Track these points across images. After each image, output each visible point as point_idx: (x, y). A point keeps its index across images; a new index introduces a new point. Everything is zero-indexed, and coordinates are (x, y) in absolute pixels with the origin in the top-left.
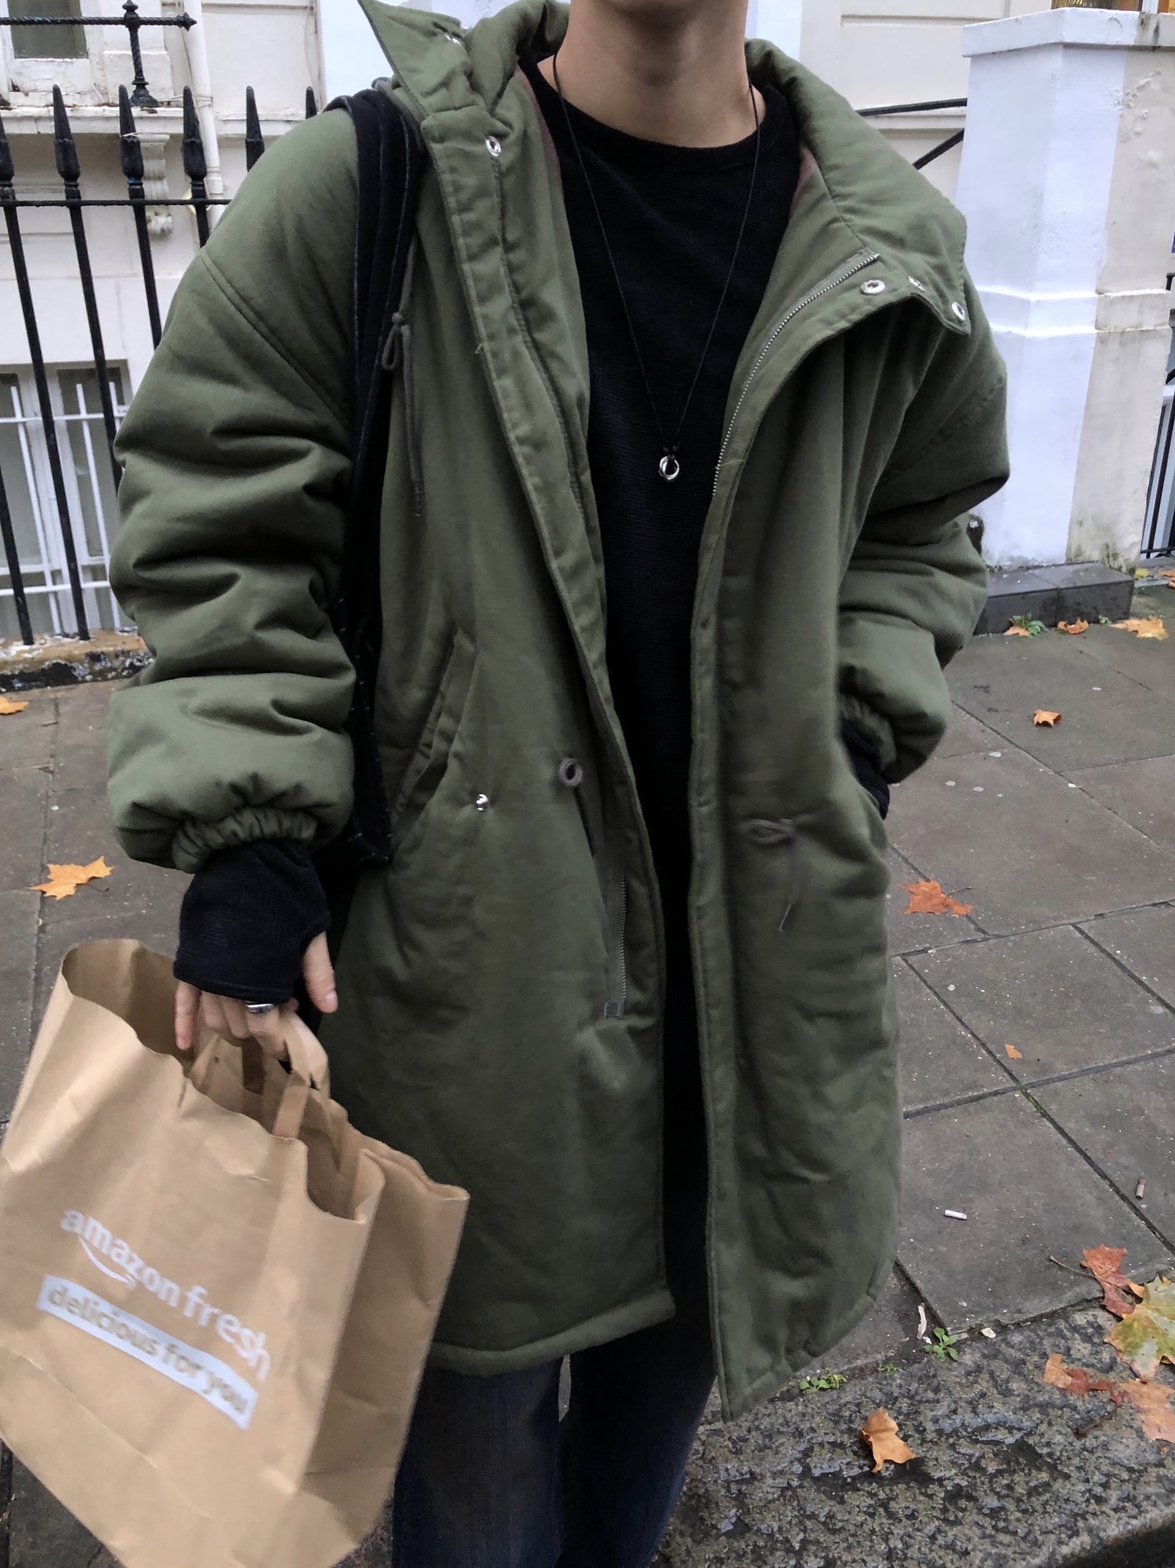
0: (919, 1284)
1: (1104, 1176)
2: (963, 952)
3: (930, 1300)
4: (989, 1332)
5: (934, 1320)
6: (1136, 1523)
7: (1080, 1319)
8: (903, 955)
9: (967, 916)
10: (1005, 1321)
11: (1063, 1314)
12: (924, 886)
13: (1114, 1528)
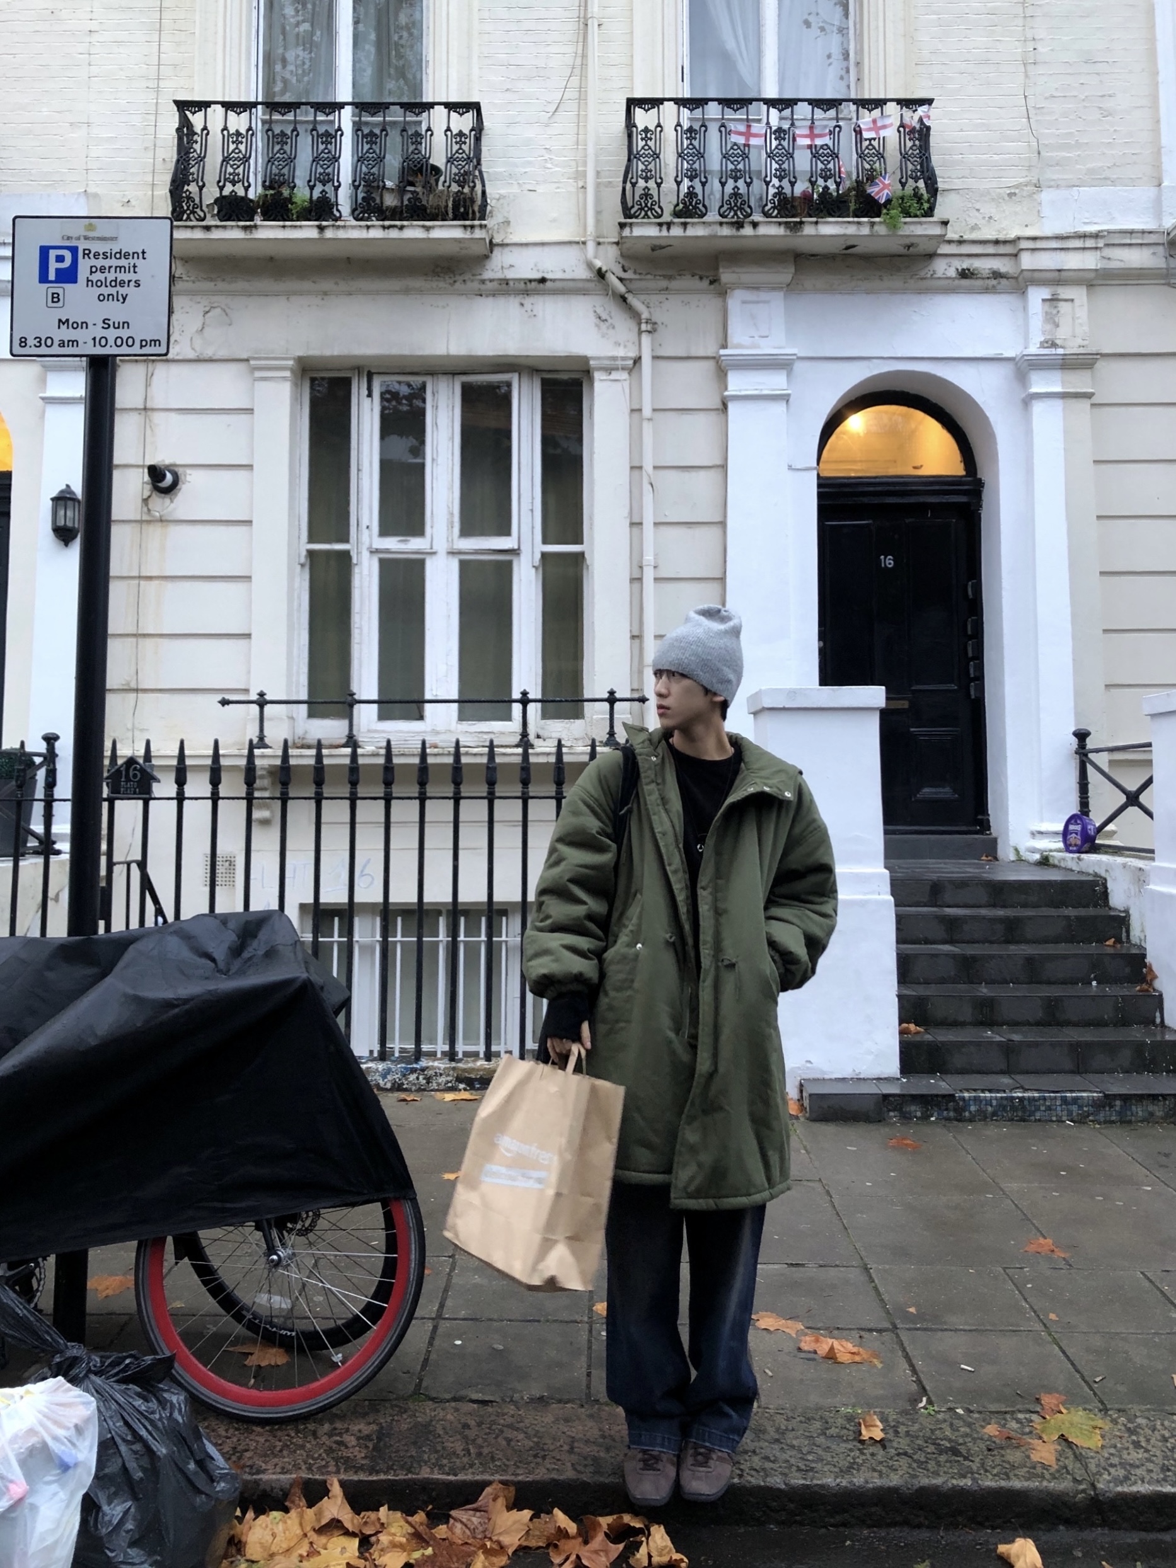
0: (928, 1388)
1: (1078, 1371)
2: (1048, 1273)
3: (931, 1394)
4: (960, 1411)
5: (930, 1402)
6: (1003, 1483)
7: (1020, 1416)
8: (1004, 1269)
9: (1064, 1259)
10: (972, 1408)
11: (1013, 1412)
12: (1042, 1240)
13: (989, 1483)
